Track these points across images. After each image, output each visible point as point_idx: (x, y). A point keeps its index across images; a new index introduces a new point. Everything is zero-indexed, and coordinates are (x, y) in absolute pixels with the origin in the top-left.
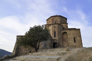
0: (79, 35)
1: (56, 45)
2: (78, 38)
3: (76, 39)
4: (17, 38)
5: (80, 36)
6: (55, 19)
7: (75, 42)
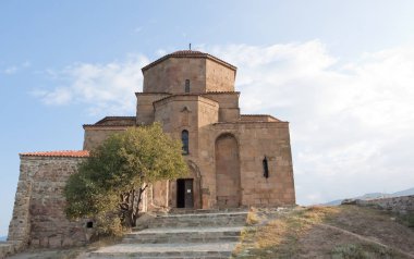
0: (283, 146)
1: (189, 191)
2: (279, 158)
3: (269, 164)
4: (21, 166)
5: (287, 153)
6: (184, 70)
7: (266, 175)
